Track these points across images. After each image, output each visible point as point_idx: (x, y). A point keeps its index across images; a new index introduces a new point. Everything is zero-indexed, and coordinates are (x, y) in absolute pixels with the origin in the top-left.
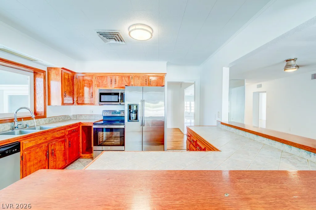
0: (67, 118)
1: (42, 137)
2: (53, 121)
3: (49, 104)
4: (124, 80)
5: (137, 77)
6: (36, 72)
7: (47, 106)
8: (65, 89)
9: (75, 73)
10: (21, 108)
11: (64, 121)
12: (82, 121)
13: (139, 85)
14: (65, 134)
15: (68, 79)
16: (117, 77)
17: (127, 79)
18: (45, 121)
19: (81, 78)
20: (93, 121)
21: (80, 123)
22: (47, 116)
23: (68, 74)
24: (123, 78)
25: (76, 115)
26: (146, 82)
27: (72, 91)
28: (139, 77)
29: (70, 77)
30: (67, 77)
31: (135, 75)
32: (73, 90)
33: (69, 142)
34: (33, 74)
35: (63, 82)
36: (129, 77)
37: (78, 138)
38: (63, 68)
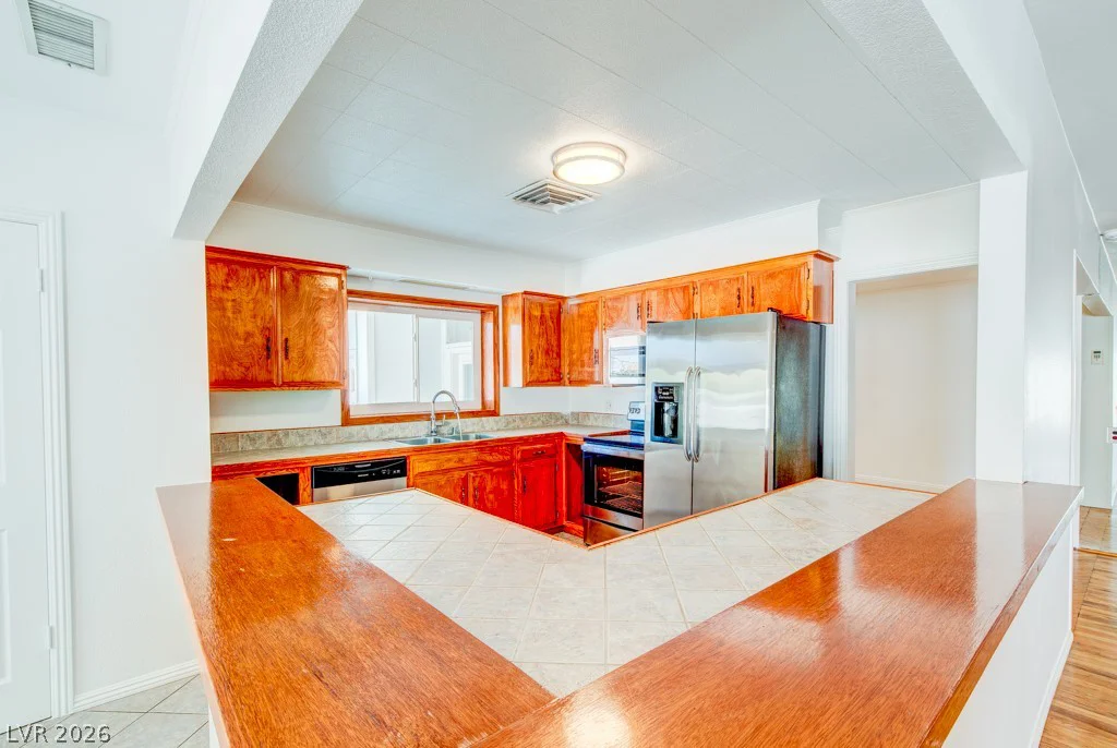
0: (557, 420)
1: (454, 456)
2: (516, 424)
3: (506, 384)
4: (672, 303)
5: (711, 284)
6: (485, 310)
7: (502, 388)
8: (531, 346)
9: (563, 298)
10: (443, 392)
11: (544, 425)
12: (566, 431)
13: (717, 312)
14: (513, 458)
15: (542, 317)
16: (654, 293)
17: (679, 296)
18: (497, 422)
19: (575, 310)
20: (587, 433)
21: (561, 435)
22: (503, 410)
23: (542, 305)
24: (670, 295)
25: (578, 414)
26: (739, 298)
27: (555, 349)
28: (714, 284)
29: (547, 314)
30: (537, 313)
31: (702, 278)
32: (559, 346)
33: (524, 479)
34: (479, 315)
35: (527, 328)
36: (685, 289)
37: (556, 475)
38: (525, 293)
